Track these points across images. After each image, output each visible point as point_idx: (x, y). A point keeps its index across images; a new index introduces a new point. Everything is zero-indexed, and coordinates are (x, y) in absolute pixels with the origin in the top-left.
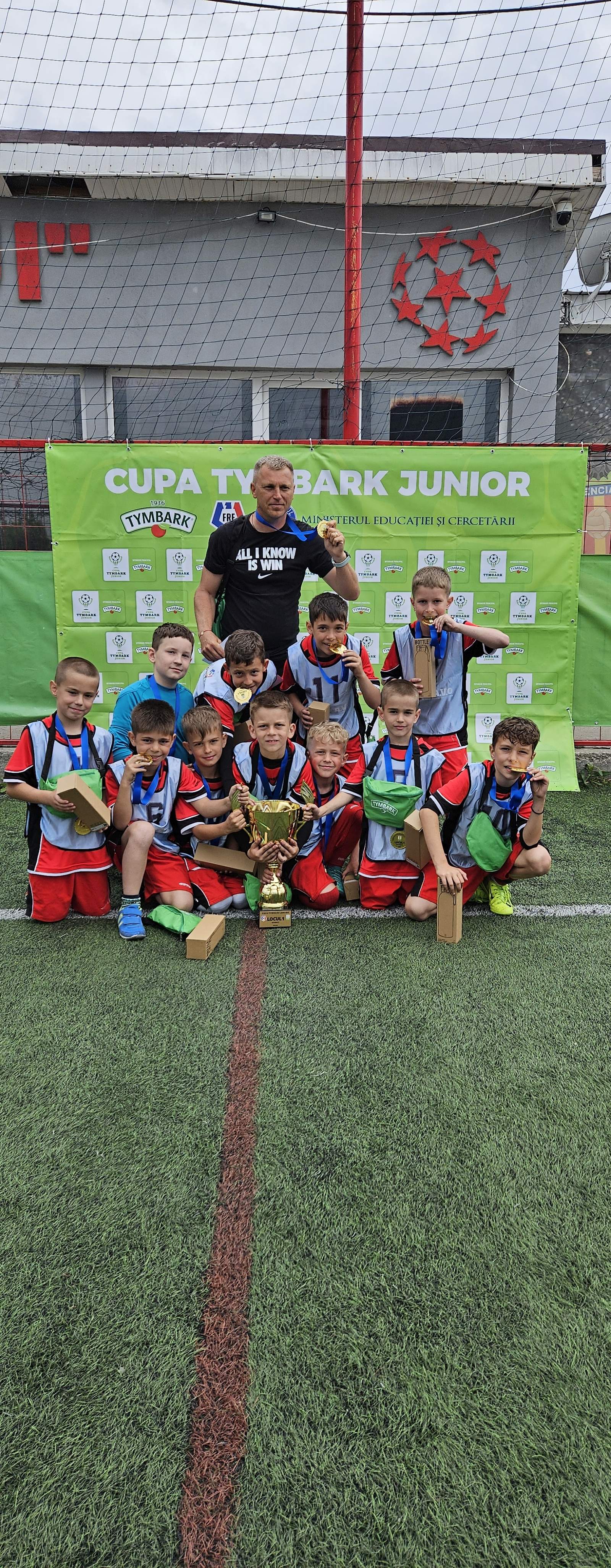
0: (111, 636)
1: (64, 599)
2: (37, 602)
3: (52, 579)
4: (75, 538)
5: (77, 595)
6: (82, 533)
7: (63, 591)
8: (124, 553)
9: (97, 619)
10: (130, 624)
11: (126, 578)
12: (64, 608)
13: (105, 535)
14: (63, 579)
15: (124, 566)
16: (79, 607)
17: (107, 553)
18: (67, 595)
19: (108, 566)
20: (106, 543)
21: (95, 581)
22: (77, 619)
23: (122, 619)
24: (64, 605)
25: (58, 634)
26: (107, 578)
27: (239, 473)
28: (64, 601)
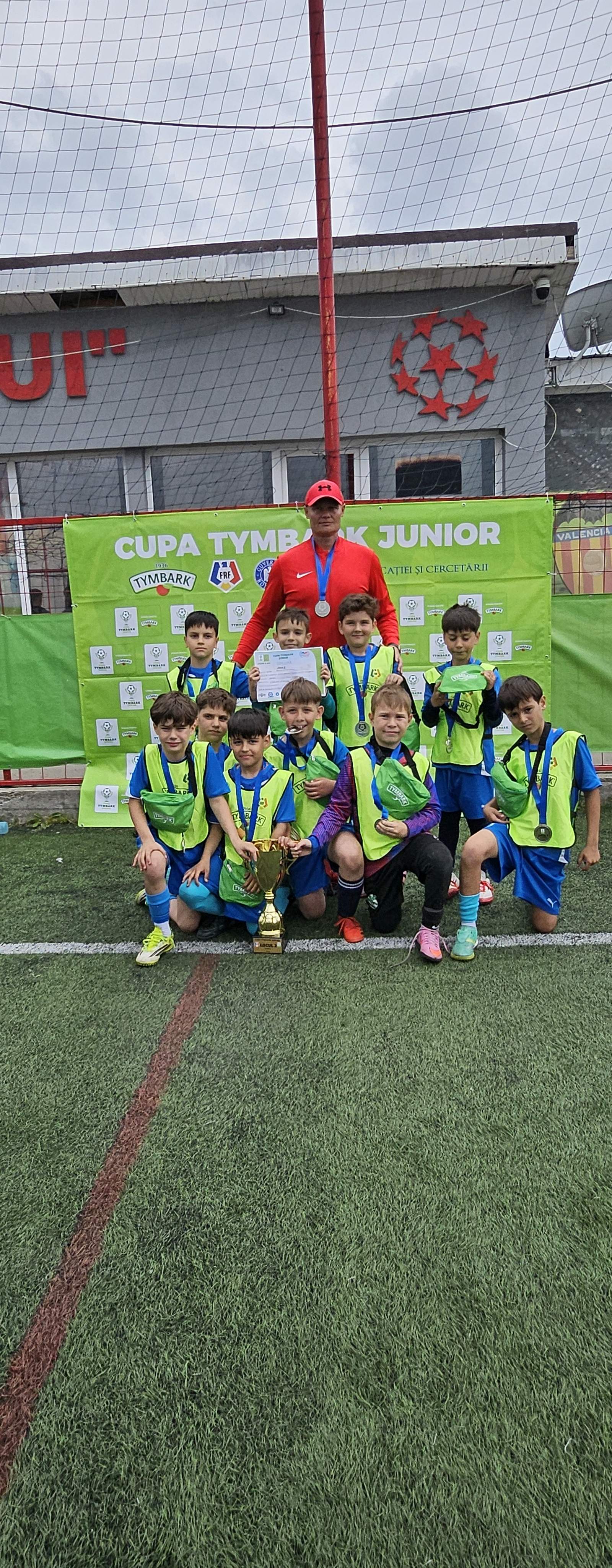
0: (123, 685)
1: (83, 654)
2: (60, 657)
3: (73, 637)
4: (92, 600)
5: (93, 650)
6: (97, 595)
7: (83, 647)
8: (133, 611)
9: (111, 671)
10: (140, 674)
11: (135, 633)
12: (84, 662)
13: (117, 596)
14: (81, 636)
15: (133, 623)
16: (95, 661)
17: (118, 612)
18: (85, 650)
19: (119, 624)
20: (116, 603)
21: (109, 637)
22: (95, 672)
23: (132, 670)
24: (84, 660)
25: (80, 686)
26: (119, 634)
27: (233, 535)
28: (83, 656)
